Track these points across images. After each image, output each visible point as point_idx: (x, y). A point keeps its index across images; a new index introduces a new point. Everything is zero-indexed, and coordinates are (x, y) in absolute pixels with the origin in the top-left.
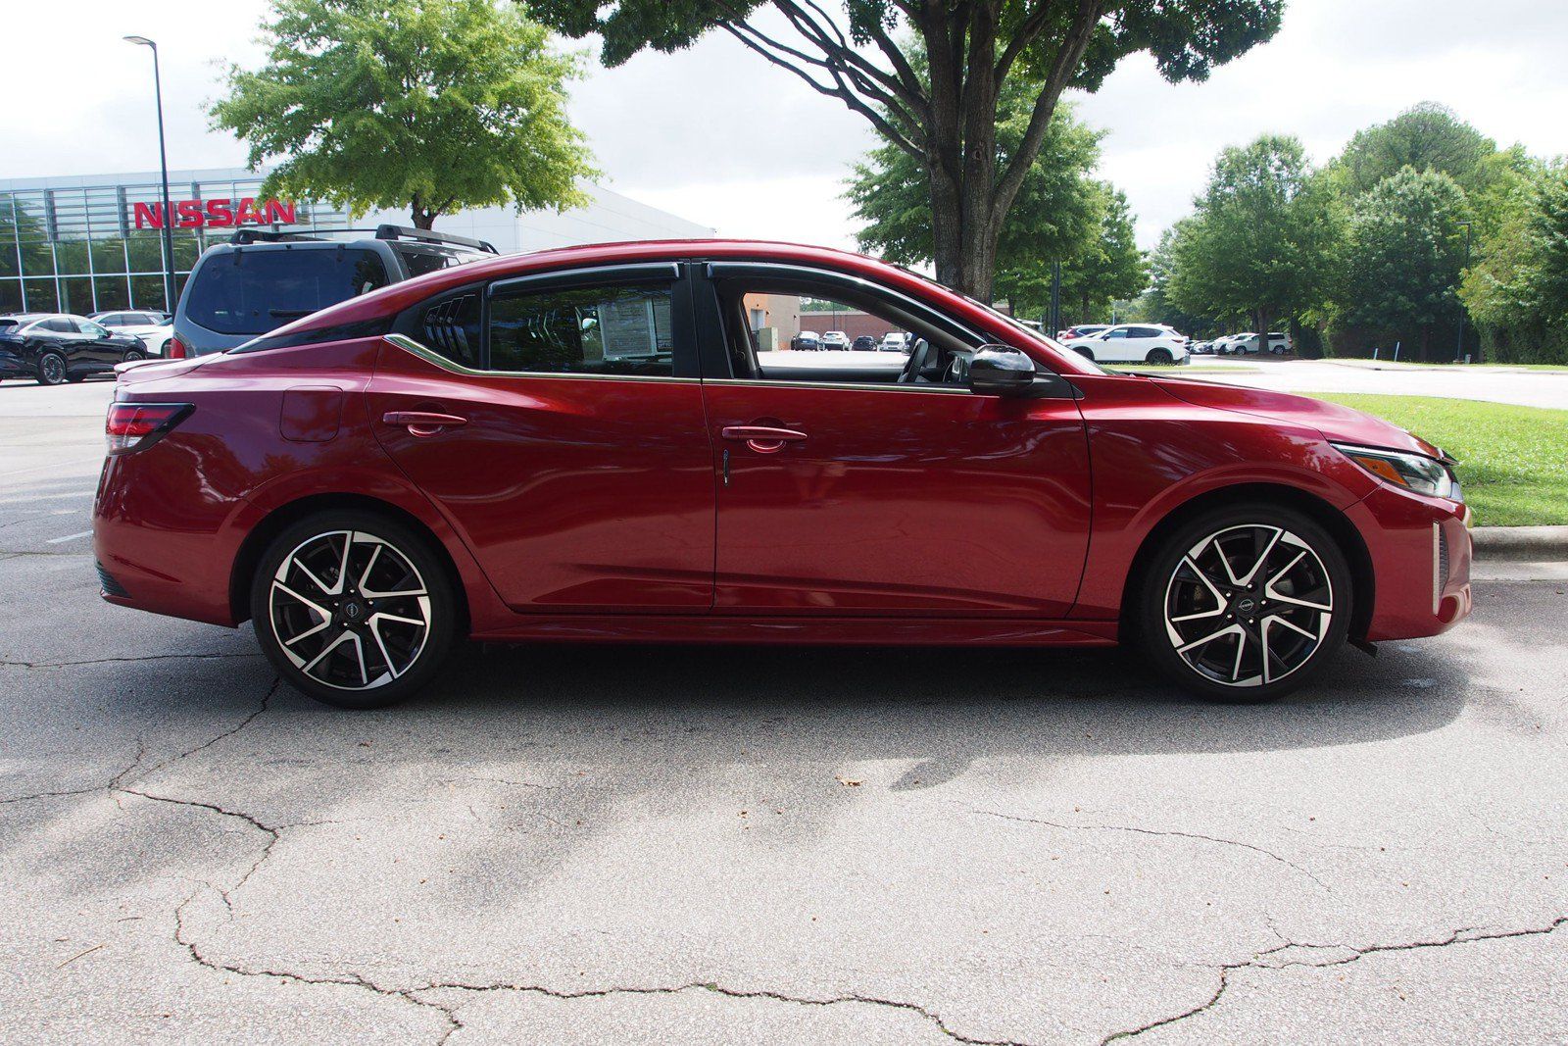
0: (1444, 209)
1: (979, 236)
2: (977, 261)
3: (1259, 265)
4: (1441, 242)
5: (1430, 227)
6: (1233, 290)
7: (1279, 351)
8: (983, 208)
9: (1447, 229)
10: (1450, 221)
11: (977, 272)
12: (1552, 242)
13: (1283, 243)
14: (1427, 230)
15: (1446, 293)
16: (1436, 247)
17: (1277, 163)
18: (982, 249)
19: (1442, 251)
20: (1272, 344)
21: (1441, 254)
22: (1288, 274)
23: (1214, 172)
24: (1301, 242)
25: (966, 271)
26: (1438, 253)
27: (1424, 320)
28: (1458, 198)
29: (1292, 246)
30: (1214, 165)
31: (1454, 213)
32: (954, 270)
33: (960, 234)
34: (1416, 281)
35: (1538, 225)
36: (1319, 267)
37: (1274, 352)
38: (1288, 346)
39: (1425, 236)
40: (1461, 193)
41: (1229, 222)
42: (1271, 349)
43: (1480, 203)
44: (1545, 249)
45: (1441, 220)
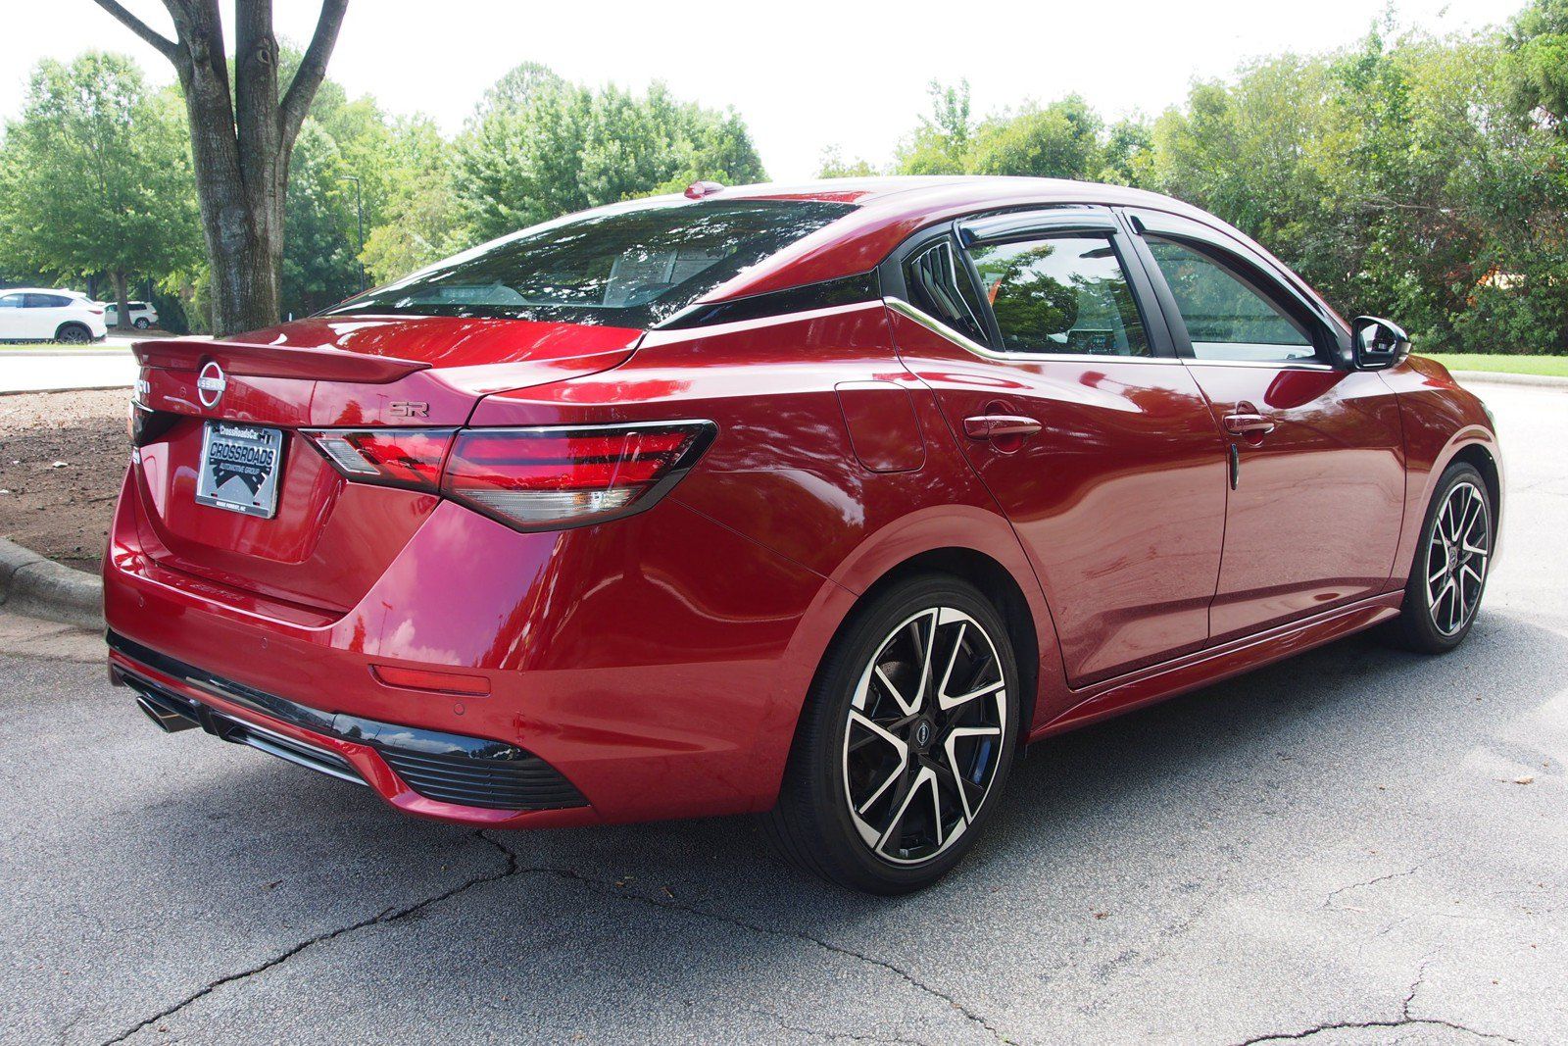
0: (319, 160)
1: (269, 168)
2: (269, 201)
3: (109, 214)
4: (320, 197)
5: (308, 181)
6: (78, 246)
7: (143, 325)
8: (273, 130)
9: (325, 184)
10: (326, 174)
11: (270, 218)
12: (483, 207)
13: (139, 190)
14: (305, 183)
15: (334, 257)
16: (316, 203)
17: (114, 87)
18: (274, 186)
19: (323, 208)
20: (134, 316)
21: (323, 212)
22: (149, 228)
23: (29, 89)
24: (161, 188)
25: (258, 214)
26: (320, 211)
27: (314, 287)
28: (330, 149)
29: (150, 193)
30: (29, 80)
31: (328, 166)
32: (240, 213)
33: (239, 161)
34: (300, 242)
35: (461, 187)
36: (186, 221)
37: (136, 325)
38: (153, 319)
39: (304, 190)
40: (332, 143)
41: (62, 155)
42: (133, 322)
43: (355, 157)
44: (478, 213)
45: (317, 173)
